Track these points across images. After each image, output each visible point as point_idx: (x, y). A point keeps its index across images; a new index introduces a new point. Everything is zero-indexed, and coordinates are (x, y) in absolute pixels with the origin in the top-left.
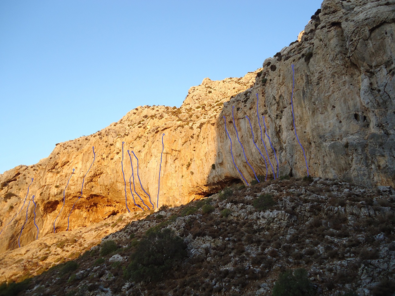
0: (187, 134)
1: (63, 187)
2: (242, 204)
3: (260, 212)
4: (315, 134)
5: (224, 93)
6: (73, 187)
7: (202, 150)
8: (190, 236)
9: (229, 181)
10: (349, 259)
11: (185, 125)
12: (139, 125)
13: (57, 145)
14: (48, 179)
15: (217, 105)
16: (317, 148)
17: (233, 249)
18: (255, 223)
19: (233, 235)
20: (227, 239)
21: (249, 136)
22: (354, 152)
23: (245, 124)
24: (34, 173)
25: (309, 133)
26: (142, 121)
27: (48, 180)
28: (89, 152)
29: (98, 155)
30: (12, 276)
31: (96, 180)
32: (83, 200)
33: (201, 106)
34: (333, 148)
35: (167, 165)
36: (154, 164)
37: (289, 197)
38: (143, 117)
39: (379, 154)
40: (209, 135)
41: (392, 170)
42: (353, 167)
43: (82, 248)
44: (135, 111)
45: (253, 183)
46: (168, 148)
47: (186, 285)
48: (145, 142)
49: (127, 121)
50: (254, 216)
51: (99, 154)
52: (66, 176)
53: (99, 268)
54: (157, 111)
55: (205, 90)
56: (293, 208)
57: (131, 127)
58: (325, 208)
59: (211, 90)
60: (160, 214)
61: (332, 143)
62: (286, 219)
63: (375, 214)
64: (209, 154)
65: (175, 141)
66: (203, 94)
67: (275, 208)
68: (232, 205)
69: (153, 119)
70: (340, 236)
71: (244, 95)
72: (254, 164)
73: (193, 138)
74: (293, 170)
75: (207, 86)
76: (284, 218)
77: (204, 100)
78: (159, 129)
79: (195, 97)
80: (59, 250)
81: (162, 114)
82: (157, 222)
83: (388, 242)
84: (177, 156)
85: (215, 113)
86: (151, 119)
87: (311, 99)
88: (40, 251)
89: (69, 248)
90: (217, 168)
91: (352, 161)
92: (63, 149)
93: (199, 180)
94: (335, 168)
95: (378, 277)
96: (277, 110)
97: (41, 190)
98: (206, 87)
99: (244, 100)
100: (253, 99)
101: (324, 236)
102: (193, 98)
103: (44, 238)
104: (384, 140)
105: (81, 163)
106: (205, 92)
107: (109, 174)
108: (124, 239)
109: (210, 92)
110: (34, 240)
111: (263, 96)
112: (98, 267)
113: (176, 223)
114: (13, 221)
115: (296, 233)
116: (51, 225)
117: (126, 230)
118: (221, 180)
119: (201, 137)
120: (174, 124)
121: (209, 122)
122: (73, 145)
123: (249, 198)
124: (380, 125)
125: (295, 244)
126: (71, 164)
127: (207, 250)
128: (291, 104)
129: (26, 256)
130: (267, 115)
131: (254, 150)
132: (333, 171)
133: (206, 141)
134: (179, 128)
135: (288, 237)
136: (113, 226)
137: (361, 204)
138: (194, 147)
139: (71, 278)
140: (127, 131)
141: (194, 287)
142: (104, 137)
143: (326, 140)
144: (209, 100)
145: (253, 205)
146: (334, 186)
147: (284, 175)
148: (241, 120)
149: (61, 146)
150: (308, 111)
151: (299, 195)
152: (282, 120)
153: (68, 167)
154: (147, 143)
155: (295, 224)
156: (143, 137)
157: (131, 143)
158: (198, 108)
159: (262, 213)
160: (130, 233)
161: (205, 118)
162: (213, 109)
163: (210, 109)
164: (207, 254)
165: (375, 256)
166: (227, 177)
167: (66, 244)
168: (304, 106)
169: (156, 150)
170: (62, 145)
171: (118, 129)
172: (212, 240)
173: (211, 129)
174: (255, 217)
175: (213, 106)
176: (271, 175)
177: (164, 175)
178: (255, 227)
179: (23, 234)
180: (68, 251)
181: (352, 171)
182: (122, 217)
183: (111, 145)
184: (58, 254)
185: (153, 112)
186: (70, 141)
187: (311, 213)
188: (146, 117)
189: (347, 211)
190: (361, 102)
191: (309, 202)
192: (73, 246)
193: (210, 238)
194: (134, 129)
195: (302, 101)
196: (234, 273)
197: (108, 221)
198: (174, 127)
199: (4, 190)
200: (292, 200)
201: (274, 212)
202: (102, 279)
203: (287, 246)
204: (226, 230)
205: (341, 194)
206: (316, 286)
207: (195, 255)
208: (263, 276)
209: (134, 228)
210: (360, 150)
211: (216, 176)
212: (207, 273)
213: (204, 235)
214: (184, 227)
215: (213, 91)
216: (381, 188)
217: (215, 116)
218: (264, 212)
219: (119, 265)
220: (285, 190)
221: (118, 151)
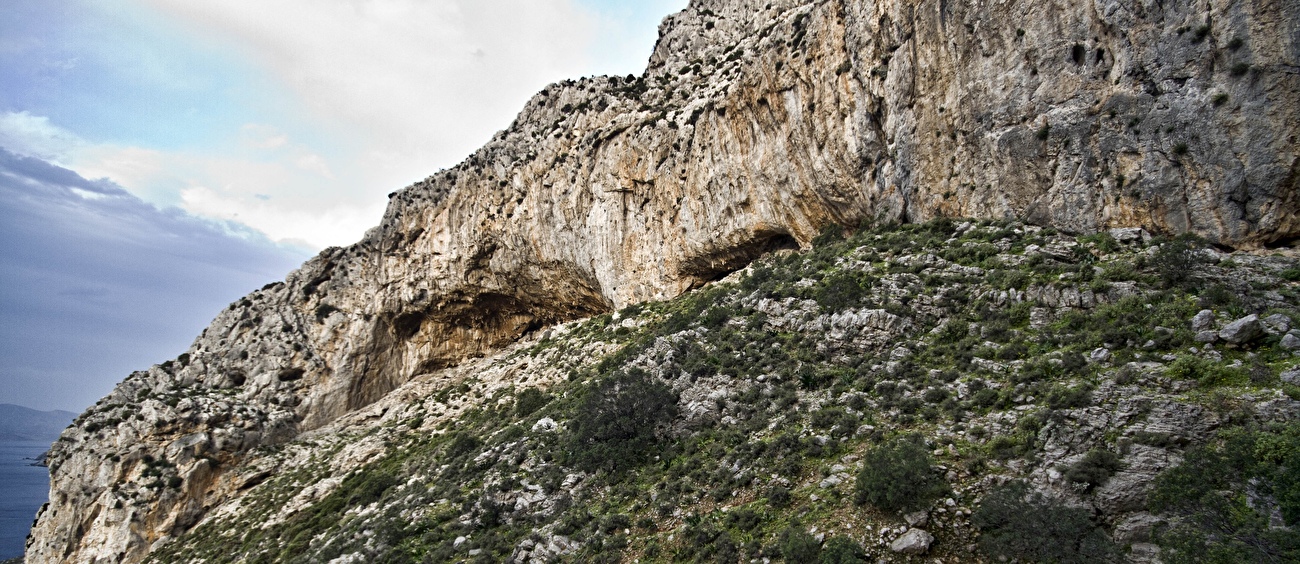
0: (665, 141)
1: (424, 284)
2: (793, 299)
3: (831, 314)
4: (966, 111)
5: (743, 22)
6: (442, 283)
7: (700, 177)
8: (685, 376)
9: (765, 240)
10: (1021, 408)
11: (658, 119)
12: (556, 132)
13: (391, 196)
14: (390, 270)
15: (727, 60)
16: (970, 147)
17: (773, 397)
18: (820, 339)
19: (774, 368)
20: (761, 377)
21: (806, 131)
22: (1061, 149)
23: (797, 103)
24: (361, 261)
25: (954, 110)
26: (561, 121)
27: (391, 274)
28: (461, 204)
29: (480, 209)
30: (367, 457)
31: (486, 263)
32: (468, 306)
33: (692, 67)
34: (1010, 143)
35: (628, 218)
36: (599, 215)
37: (896, 276)
38: (562, 110)
39: (1124, 149)
40: (716, 138)
41: (1152, 185)
42: (1054, 187)
43: (482, 400)
44: (542, 98)
45: (816, 242)
46: (626, 178)
47: (682, 475)
48: (574, 169)
49: (528, 125)
50: (818, 323)
51: (482, 206)
52: (424, 262)
53: (515, 446)
54: (592, 90)
55: (698, 20)
56: (905, 300)
57: (538, 137)
58: (977, 294)
59: (712, 19)
60: (624, 324)
61: (1009, 130)
62: (886, 328)
63: (1095, 301)
64: (717, 183)
65: (640, 160)
66: (695, 33)
67: (865, 303)
68: (770, 304)
69: (585, 113)
70: (1006, 356)
71: (793, 25)
72: (820, 199)
73: (679, 151)
74: (909, 206)
75: (701, 9)
76: (884, 326)
77: (697, 48)
78: (601, 136)
79: (677, 44)
80: (441, 407)
81: (603, 99)
82: (618, 343)
83: (1117, 365)
84: (647, 194)
85: (725, 83)
86: (581, 114)
87: (962, 18)
88: (407, 410)
89: (458, 402)
90: (737, 213)
91: (1054, 173)
92: (404, 204)
93: (700, 245)
94: (1010, 193)
95: (1082, 445)
96: (874, 58)
97: (381, 293)
98: (699, 14)
99: (792, 40)
100: (815, 34)
101: (969, 359)
102: (672, 46)
103: (410, 384)
104: (1142, 109)
105: (447, 230)
106: (698, 27)
107: (510, 247)
108: (558, 381)
109: (710, 26)
110: (393, 389)
111: (839, 23)
112: (514, 444)
113: (655, 350)
114: (345, 358)
115: (908, 356)
116: (417, 359)
117: (559, 363)
118: (746, 239)
119: (695, 145)
120: (633, 119)
121: (711, 106)
122: (425, 194)
123: (806, 283)
124: (1138, 70)
125: (905, 381)
126: (428, 236)
127: (721, 404)
128: (909, 36)
129: (385, 418)
130: (850, 75)
131: (818, 165)
132: (1005, 202)
133: (708, 153)
134: (645, 128)
135: (891, 365)
136: (534, 355)
137: (1063, 280)
138: (683, 171)
139: (468, 467)
140: (531, 148)
141: (697, 477)
142: (484, 167)
143: (993, 125)
144: (710, 47)
145: (814, 299)
146: (1004, 240)
147: (888, 219)
148: (786, 94)
149: (399, 197)
150: (953, 53)
151: (917, 271)
152: (887, 82)
153: (424, 242)
154: (579, 171)
155: (908, 336)
156: (568, 159)
157: (545, 176)
158: (684, 71)
159: (835, 316)
160: (568, 369)
161: (702, 97)
162: (719, 71)
163: (714, 71)
164: (721, 410)
165: (1080, 400)
166: (759, 233)
167: (452, 395)
168: (942, 39)
169: (600, 186)
170: (402, 196)
171: (511, 145)
172: (731, 383)
173: (717, 122)
174: (820, 325)
175: (719, 62)
176: (859, 220)
177: (623, 239)
178: (821, 346)
179: (369, 381)
180: (456, 408)
181: (1050, 196)
182: (549, 335)
183: (504, 184)
184: (440, 415)
185: (581, 96)
186: (417, 184)
187: (945, 309)
188: (568, 109)
189: (1029, 298)
190: (1095, 11)
191: (941, 284)
192: (464, 397)
193: (726, 378)
194: (545, 142)
195: (939, 26)
196: (777, 447)
197: (524, 342)
198: (633, 127)
199: (312, 300)
200: (903, 283)
201: (861, 314)
202: (522, 467)
203: (888, 384)
204: (758, 359)
205: (1017, 258)
206: (944, 468)
207: (697, 414)
208: (835, 451)
209: (576, 358)
210: (1077, 141)
211: (736, 231)
212: (722, 450)
213: (713, 373)
214: (671, 359)
215: (717, 21)
216: (1118, 233)
217: (725, 89)
218: (840, 314)
219: (552, 439)
220: (887, 259)
221: (520, 197)
